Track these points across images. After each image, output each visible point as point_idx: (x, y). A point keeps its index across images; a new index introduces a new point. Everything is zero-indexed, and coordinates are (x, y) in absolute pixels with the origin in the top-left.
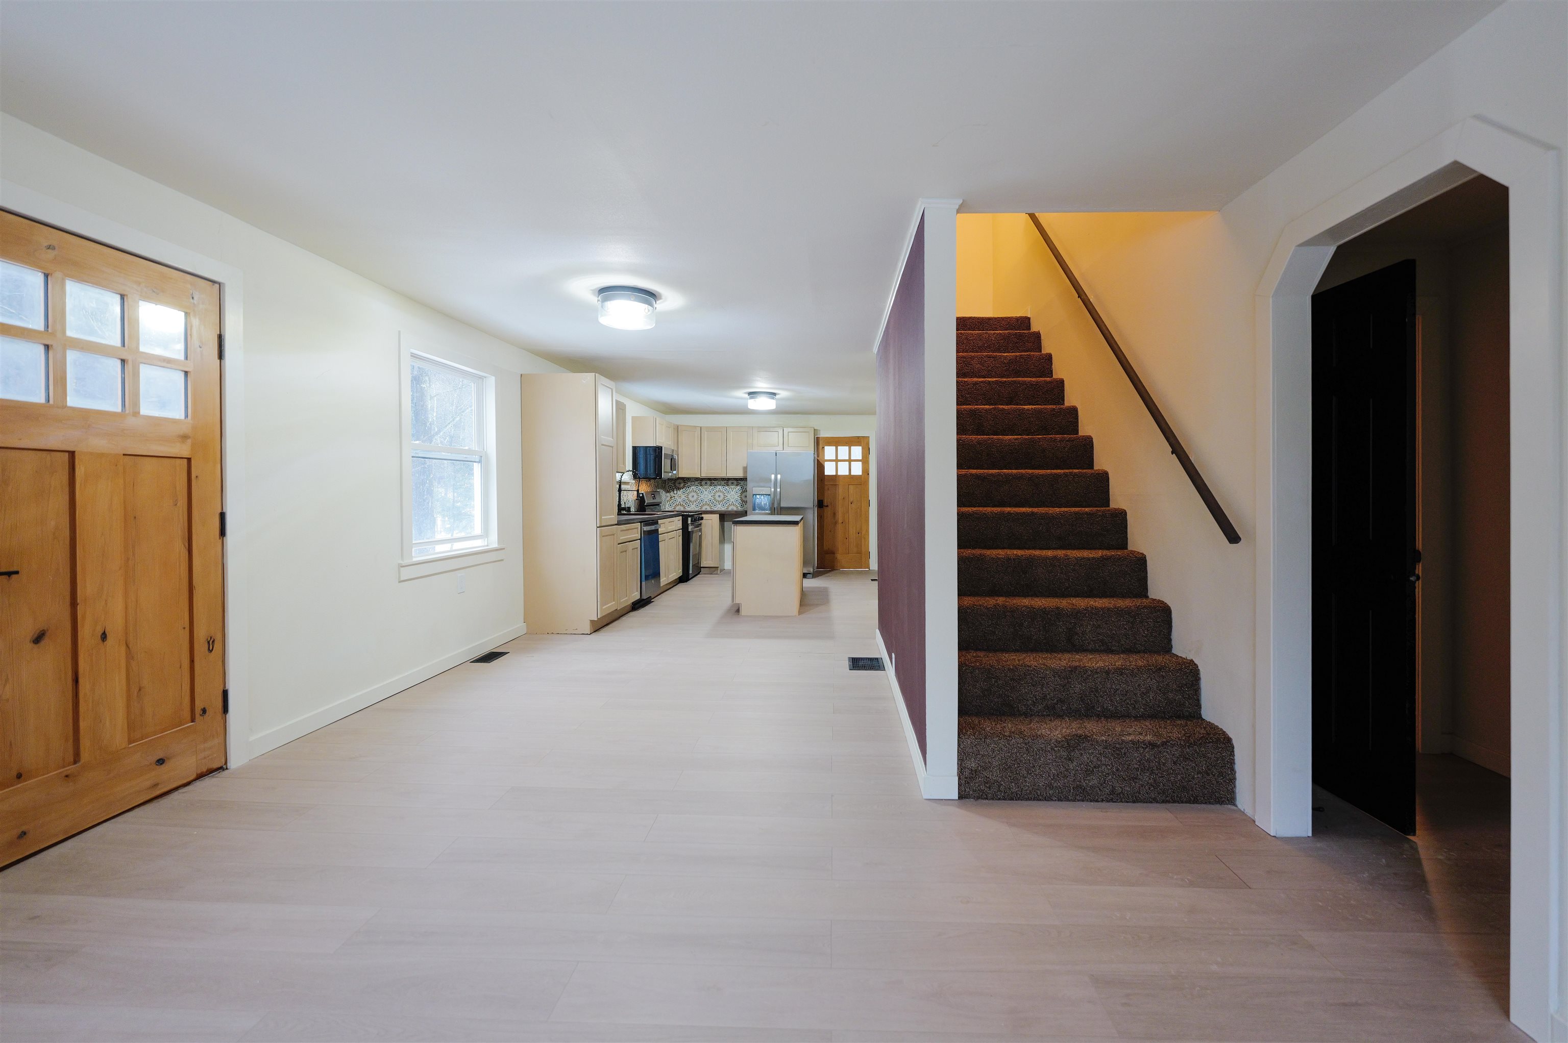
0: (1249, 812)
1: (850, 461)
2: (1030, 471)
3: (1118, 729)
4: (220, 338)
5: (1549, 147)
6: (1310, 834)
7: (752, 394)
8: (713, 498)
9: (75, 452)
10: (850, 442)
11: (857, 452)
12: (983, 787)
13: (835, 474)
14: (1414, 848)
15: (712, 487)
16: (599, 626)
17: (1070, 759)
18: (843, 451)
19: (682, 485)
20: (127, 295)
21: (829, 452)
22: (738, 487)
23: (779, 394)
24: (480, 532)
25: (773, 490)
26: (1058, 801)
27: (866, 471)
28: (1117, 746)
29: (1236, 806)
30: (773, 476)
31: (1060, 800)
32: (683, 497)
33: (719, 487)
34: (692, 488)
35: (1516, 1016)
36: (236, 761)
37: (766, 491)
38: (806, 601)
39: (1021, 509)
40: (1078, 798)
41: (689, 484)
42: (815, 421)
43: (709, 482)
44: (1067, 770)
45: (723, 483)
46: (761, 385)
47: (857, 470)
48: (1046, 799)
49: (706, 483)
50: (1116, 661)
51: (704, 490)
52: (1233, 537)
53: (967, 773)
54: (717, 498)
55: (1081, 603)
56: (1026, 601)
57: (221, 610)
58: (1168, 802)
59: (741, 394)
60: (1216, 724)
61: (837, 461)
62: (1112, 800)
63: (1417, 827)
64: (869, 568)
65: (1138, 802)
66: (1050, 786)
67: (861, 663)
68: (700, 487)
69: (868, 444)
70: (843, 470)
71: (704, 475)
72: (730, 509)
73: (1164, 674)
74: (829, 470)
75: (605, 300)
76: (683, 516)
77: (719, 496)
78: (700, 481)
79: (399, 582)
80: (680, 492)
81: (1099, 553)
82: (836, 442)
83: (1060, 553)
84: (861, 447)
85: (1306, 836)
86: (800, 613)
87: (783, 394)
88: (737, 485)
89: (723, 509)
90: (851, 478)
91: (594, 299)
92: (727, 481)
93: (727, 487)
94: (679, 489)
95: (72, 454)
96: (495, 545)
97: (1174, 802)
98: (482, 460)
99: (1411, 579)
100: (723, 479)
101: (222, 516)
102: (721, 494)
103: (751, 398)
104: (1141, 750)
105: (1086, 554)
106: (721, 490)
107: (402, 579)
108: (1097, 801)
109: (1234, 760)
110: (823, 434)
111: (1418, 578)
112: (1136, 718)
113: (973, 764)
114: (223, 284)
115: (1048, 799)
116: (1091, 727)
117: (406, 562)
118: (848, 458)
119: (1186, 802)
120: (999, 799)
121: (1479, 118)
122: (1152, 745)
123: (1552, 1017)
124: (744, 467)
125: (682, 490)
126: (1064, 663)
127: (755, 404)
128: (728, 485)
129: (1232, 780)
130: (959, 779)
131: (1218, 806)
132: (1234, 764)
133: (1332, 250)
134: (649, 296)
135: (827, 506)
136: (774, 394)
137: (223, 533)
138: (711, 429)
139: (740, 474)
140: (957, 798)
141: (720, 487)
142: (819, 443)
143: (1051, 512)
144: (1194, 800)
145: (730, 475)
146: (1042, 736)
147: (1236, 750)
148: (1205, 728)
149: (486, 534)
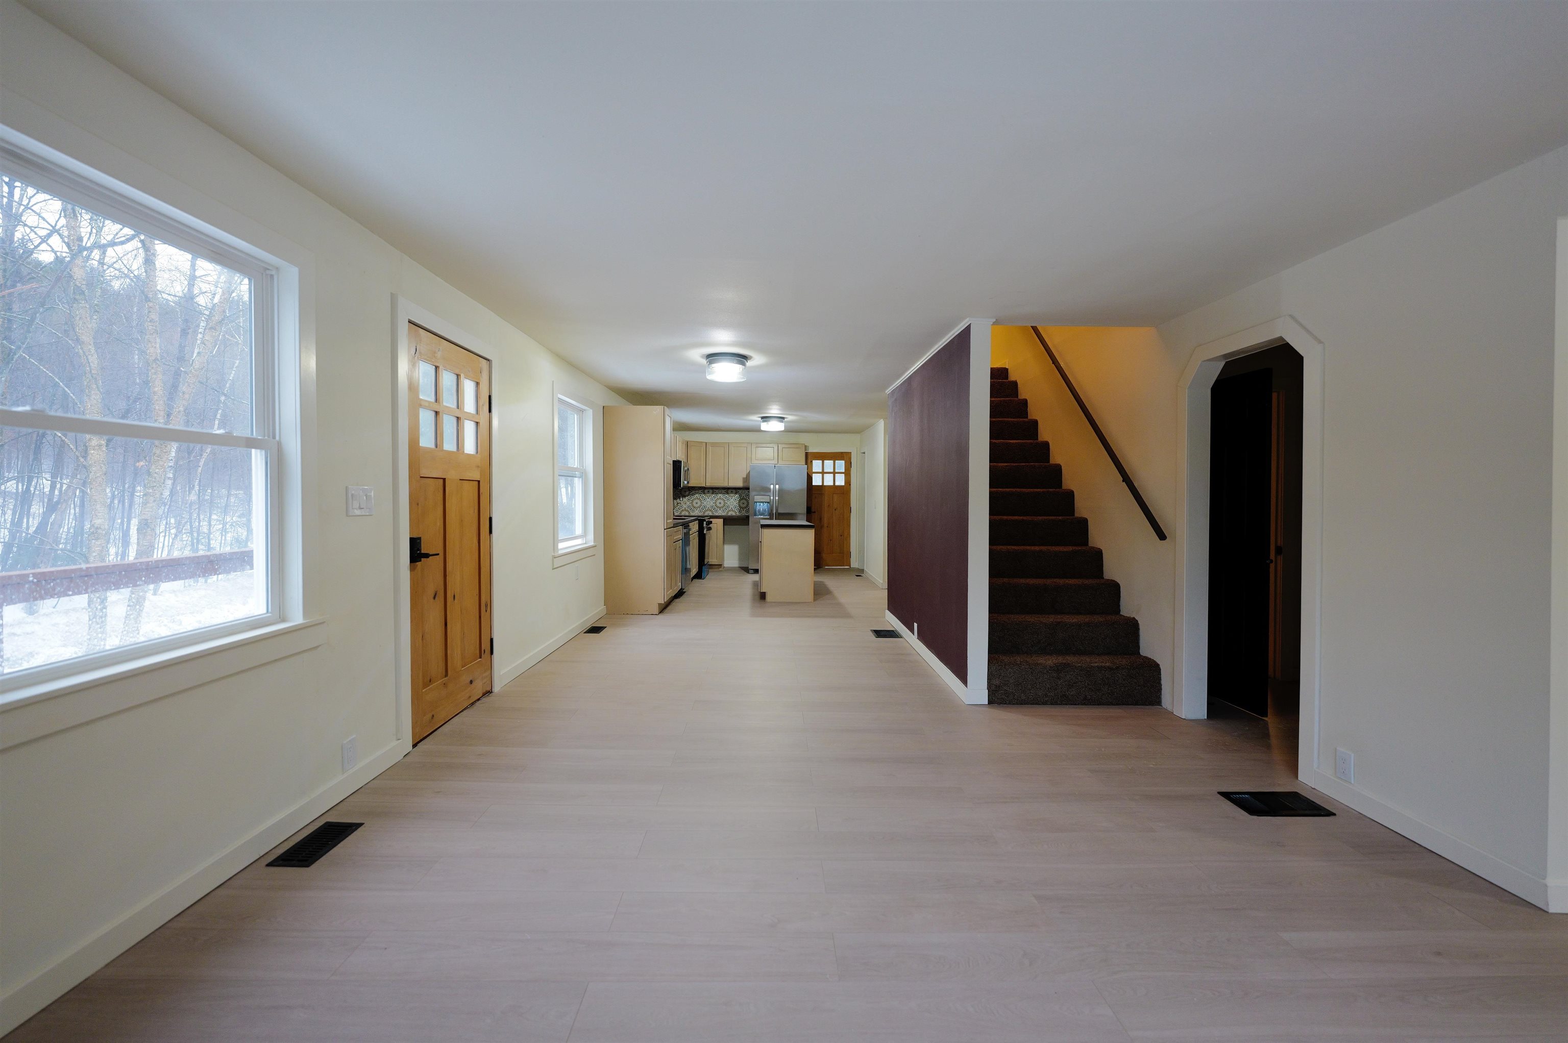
0: (1169, 708)
1: (834, 473)
2: (1018, 490)
3: (1088, 660)
4: (490, 397)
5: (1320, 342)
6: (1206, 718)
7: (765, 419)
8: (714, 505)
9: (445, 479)
10: (835, 456)
11: (841, 465)
12: (1003, 697)
13: (821, 484)
14: (1266, 723)
15: (714, 495)
16: (664, 608)
17: (1059, 678)
18: (829, 464)
19: (687, 493)
20: (460, 375)
21: (817, 465)
22: (737, 496)
23: (787, 418)
24: (581, 533)
25: (772, 498)
26: (1051, 704)
27: (848, 482)
28: (1088, 669)
29: (1161, 706)
30: (772, 486)
31: (1052, 704)
32: (688, 503)
33: (719, 495)
34: (696, 495)
35: (1300, 778)
36: (496, 689)
37: (766, 499)
38: (820, 592)
39: (1014, 517)
40: (1063, 702)
41: (693, 492)
42: (804, 439)
43: (711, 491)
44: (1057, 685)
45: (723, 491)
46: (774, 410)
47: (840, 481)
48: (1043, 704)
49: (708, 492)
50: (1086, 619)
51: (706, 497)
52: (1162, 536)
53: (993, 688)
54: (718, 505)
55: (1061, 582)
56: (1022, 581)
57: (489, 585)
58: (1120, 704)
59: (756, 418)
60: (1149, 657)
61: (823, 473)
62: (1084, 704)
63: (1269, 714)
64: (850, 567)
65: (1101, 705)
66: (1046, 695)
67: (883, 633)
68: (703, 495)
69: (850, 459)
70: (829, 481)
71: (708, 485)
72: (730, 514)
73: (1116, 626)
74: (817, 481)
75: (711, 363)
76: (699, 520)
77: (720, 503)
78: (703, 490)
79: (553, 569)
80: (685, 499)
81: (1071, 548)
82: (823, 457)
83: (1044, 548)
84: (844, 461)
85: (1203, 718)
86: (815, 600)
87: (790, 418)
88: (736, 493)
89: (723, 514)
90: (834, 487)
91: (704, 361)
92: (727, 490)
93: (727, 495)
94: (685, 496)
95: (444, 479)
96: (592, 544)
97: (1123, 704)
98: (583, 475)
99: (1267, 561)
100: (724, 488)
101: (491, 519)
102: (722, 502)
103: (764, 422)
104: (1103, 672)
105: (1061, 549)
106: (722, 497)
107: (555, 567)
108: (1075, 705)
109: (1161, 677)
110: (811, 450)
111: (1272, 561)
112: (1098, 655)
113: (996, 682)
114: (491, 360)
115: (1045, 703)
116: (1070, 659)
117: (556, 554)
118: (832, 471)
119: (1131, 705)
120: (1014, 704)
121: (1292, 317)
122: (1110, 669)
123: (1315, 771)
124: (744, 478)
125: (687, 497)
126: (1052, 620)
127: (765, 426)
128: (728, 493)
129: (1160, 690)
130: (989, 691)
131: (1151, 707)
132: (1161, 680)
133: (1223, 363)
134: (742, 358)
135: (815, 512)
136: (783, 418)
137: (491, 532)
138: (714, 445)
139: (740, 484)
140: (987, 703)
141: (721, 495)
142: (809, 458)
143: (1035, 519)
144: (1136, 703)
145: (732, 484)
146: (1041, 664)
147: (1162, 671)
148: (1142, 659)
149: (585, 535)
